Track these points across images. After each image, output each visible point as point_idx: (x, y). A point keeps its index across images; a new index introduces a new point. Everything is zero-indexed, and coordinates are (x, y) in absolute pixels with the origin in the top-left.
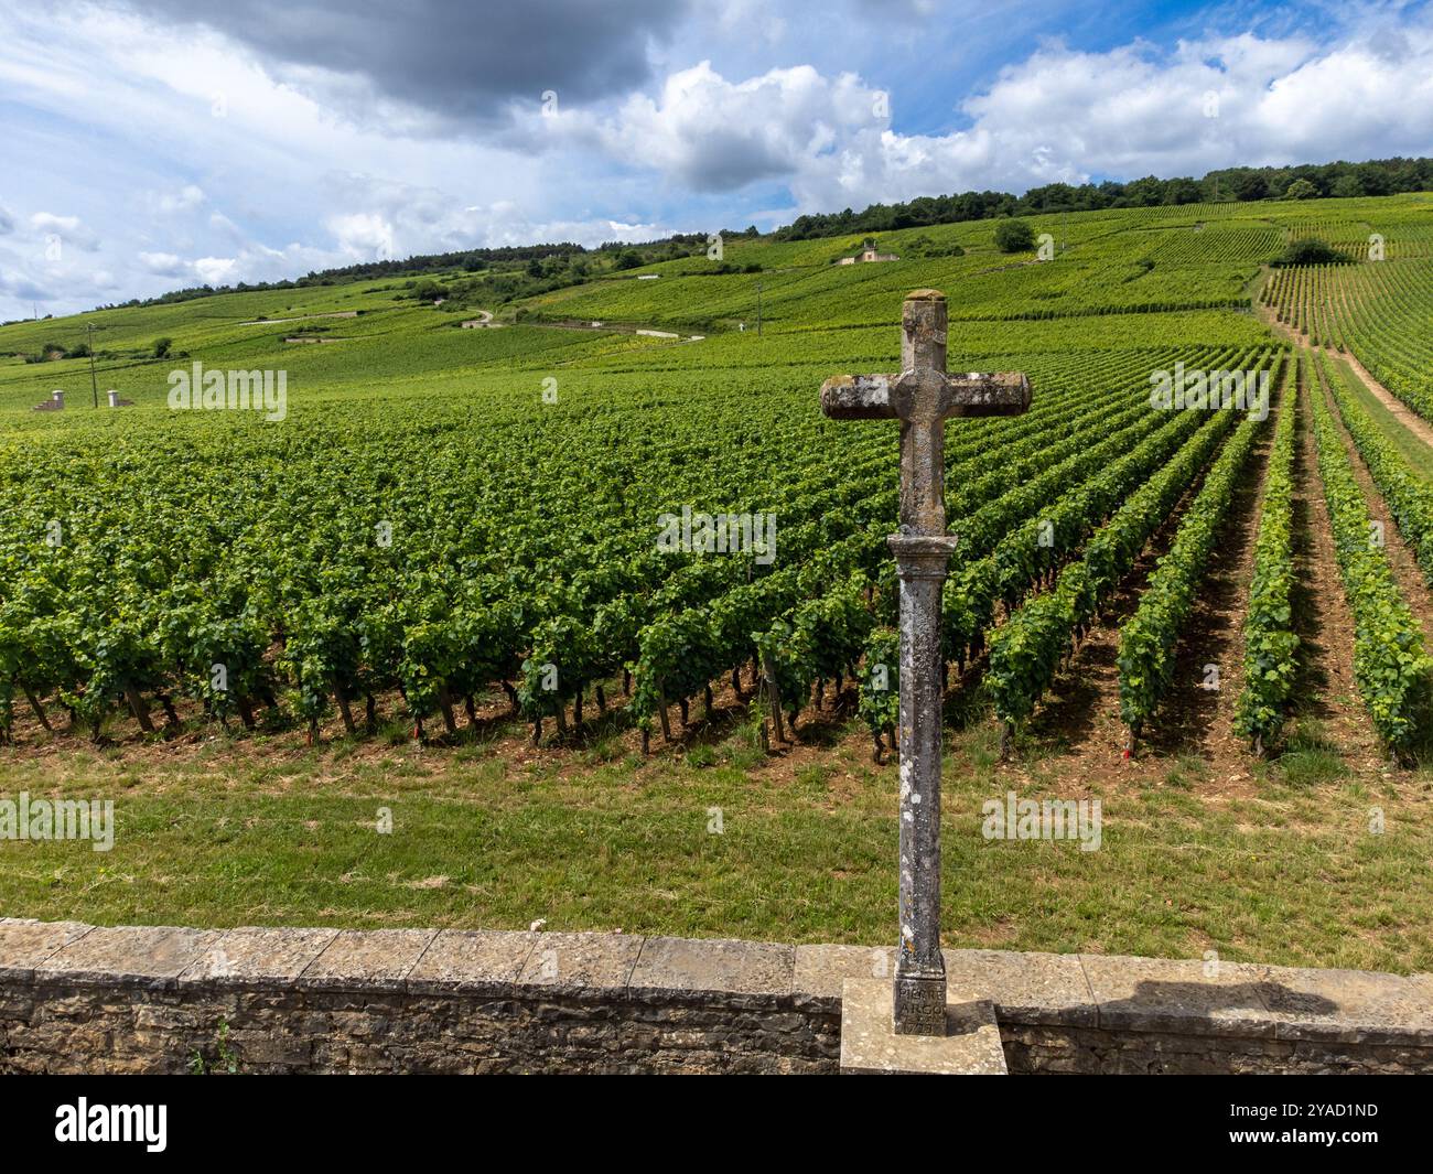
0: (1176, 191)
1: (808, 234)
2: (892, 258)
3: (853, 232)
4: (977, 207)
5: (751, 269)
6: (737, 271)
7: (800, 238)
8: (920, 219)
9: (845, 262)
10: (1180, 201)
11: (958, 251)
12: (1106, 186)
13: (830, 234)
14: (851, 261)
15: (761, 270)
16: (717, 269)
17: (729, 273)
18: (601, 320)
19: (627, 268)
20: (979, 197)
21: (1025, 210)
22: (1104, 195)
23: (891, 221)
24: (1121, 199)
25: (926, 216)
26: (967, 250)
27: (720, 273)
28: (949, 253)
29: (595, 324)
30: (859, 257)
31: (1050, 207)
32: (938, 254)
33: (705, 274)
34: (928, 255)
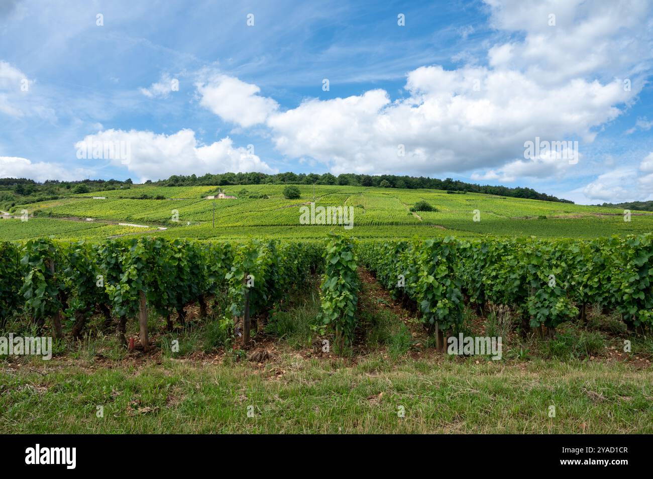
1: (177, 184)
2: (233, 197)
3: (200, 185)
5: (158, 198)
6: (151, 198)
7: (173, 185)
8: (232, 182)
9: (210, 198)
10: (341, 184)
11: (265, 197)
13: (188, 185)
14: (213, 197)
15: (165, 199)
16: (139, 196)
17: (146, 198)
18: (91, 217)
19: (80, 193)
23: (219, 181)
25: (234, 181)
26: (269, 197)
27: (142, 198)
28: (261, 197)
29: (88, 219)
30: (216, 196)
32: (256, 197)
33: (133, 198)
34: (251, 197)
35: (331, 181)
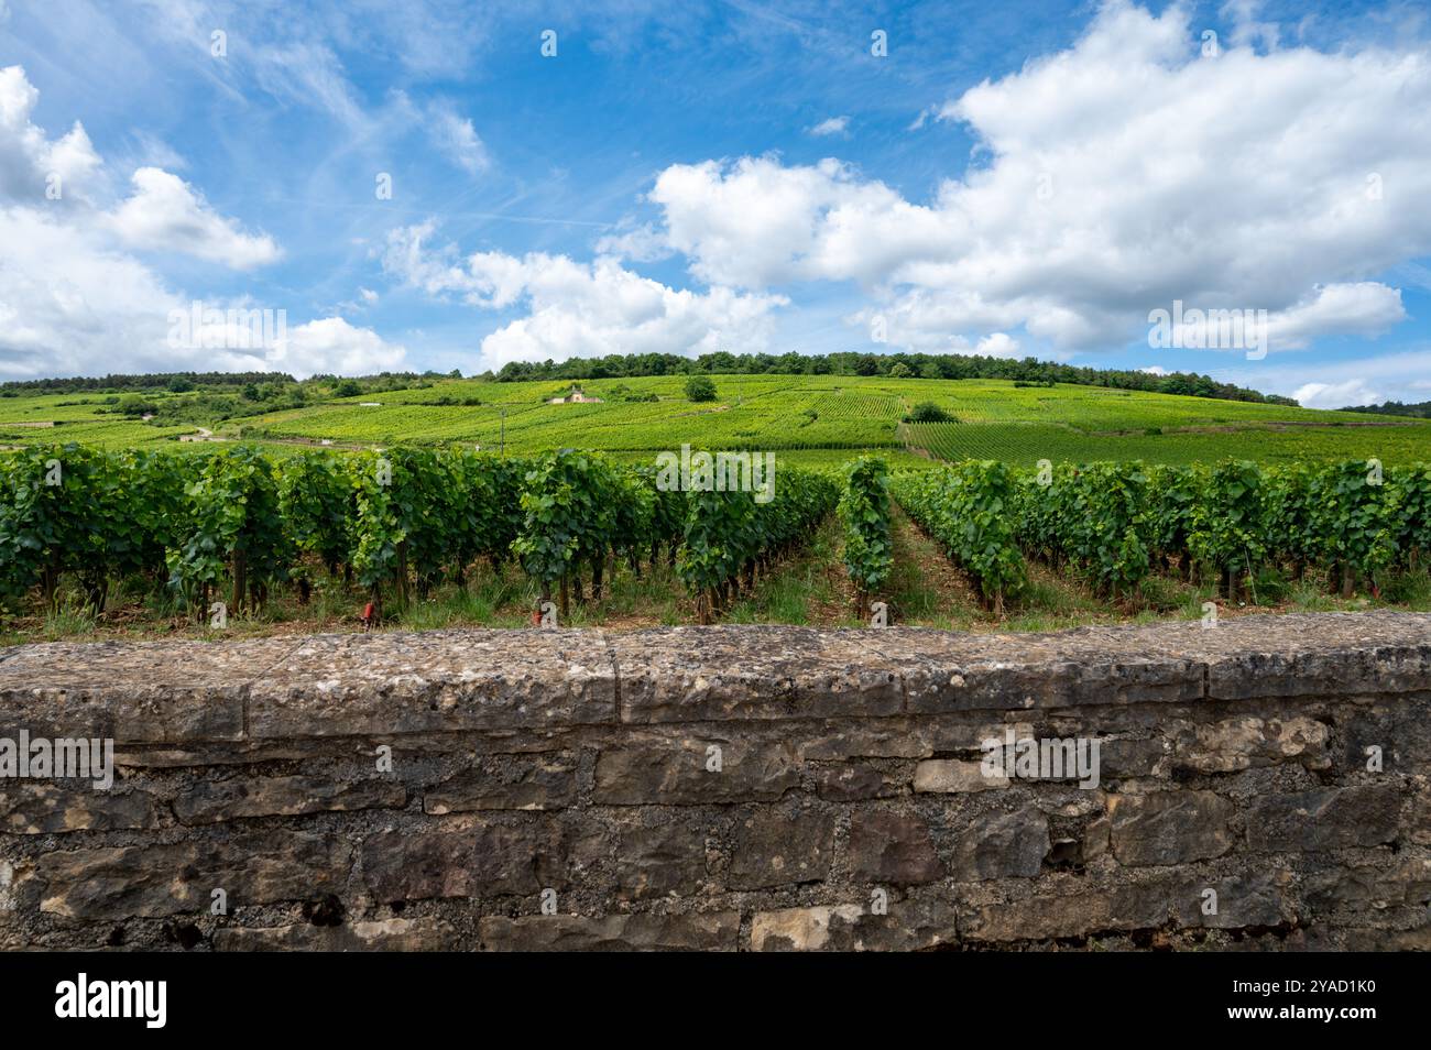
0: (813, 365)
1: (516, 377)
2: (597, 401)
3: (557, 378)
4: (660, 365)
5: (469, 403)
6: (456, 403)
7: (508, 380)
8: (615, 372)
9: (556, 401)
10: (816, 373)
11: (653, 398)
12: (761, 356)
13: (536, 379)
14: (562, 400)
15: (479, 404)
16: (438, 401)
17: (449, 404)
18: (331, 438)
19: (346, 396)
20: (661, 357)
21: (700, 370)
22: (759, 363)
23: (589, 371)
24: (772, 368)
25: (617, 369)
26: (660, 398)
27: (440, 404)
28: (646, 399)
29: (325, 442)
30: (568, 399)
31: (718, 369)
32: (636, 400)
33: (426, 404)
34: (628, 399)
35: (797, 367)
